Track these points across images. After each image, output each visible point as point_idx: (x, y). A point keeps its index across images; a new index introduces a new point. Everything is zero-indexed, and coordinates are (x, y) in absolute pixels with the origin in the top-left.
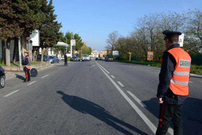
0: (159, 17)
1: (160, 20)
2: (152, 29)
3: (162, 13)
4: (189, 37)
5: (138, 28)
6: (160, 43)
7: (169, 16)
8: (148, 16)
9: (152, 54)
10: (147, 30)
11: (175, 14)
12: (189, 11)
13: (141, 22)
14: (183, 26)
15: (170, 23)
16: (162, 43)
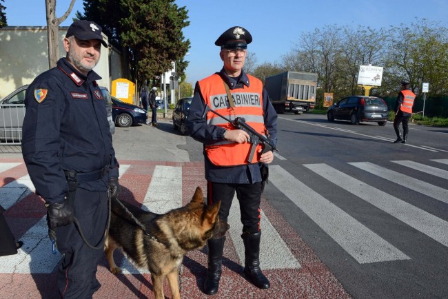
0: (340, 32)
1: (342, 38)
2: (327, 54)
3: (347, 26)
4: (391, 70)
5: (302, 49)
6: (342, 77)
7: (358, 32)
8: (321, 30)
9: (332, 97)
10: (318, 55)
11: (367, 30)
12: (391, 28)
13: (308, 40)
14: (381, 51)
15: (360, 46)
16: (346, 79)
